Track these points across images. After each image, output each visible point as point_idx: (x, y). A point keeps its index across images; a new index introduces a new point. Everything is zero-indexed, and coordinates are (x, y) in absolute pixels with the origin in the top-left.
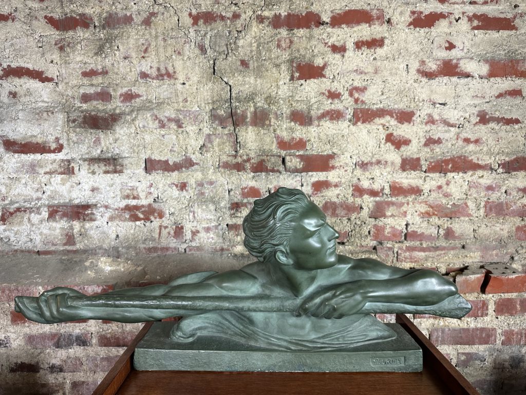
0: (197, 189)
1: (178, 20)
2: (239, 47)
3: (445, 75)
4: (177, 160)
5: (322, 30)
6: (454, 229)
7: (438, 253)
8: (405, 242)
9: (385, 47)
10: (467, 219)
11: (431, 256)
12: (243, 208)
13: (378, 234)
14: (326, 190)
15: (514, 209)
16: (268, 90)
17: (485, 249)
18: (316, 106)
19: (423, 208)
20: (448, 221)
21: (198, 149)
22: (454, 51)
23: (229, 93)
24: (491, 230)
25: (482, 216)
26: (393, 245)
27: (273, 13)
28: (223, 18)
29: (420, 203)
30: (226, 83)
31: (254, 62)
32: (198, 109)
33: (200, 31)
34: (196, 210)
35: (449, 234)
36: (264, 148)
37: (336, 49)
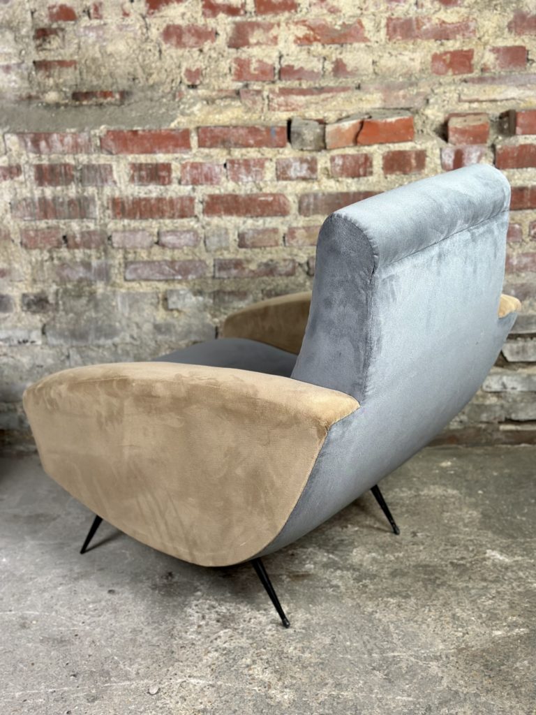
6: (345, 61)
7: (323, 96)
8: (278, 82)
10: (362, 45)
11: (313, 101)
12: (52, 36)
13: (241, 71)
14: (166, 7)
15: (427, 29)
17: (388, 89)
19: (302, 31)
20: (336, 49)
24: (397, 61)
25: (384, 40)
26: (263, 86)
29: (296, 23)
35: (339, 68)
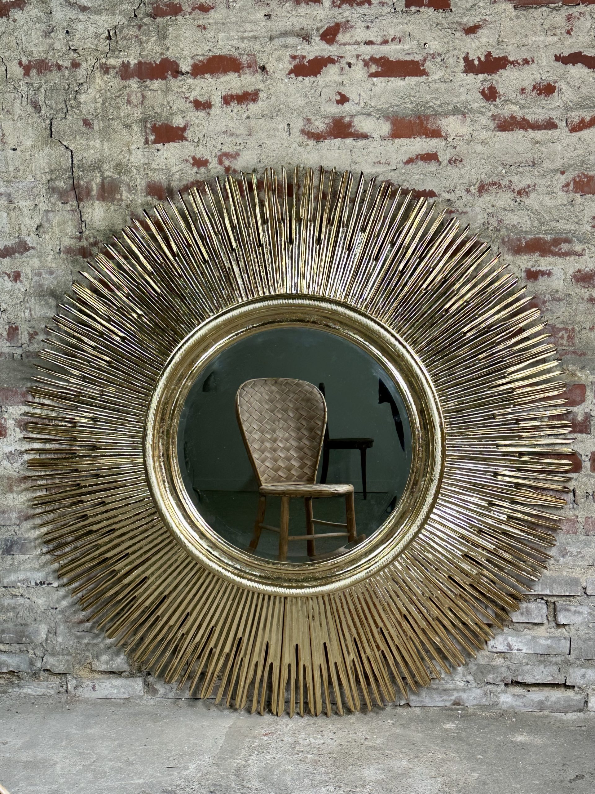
0: (34, 280)
1: (6, 70)
2: (80, 103)
3: (336, 137)
4: (10, 242)
5: (181, 81)
9: (260, 103)
16: (118, 155)
18: (178, 176)
21: (35, 230)
22: (346, 105)
23: (70, 160)
27: (120, 61)
28: (59, 67)
30: (67, 148)
31: (99, 121)
32: (33, 180)
33: (32, 84)
34: (32, 307)
36: (116, 228)
37: (198, 105)
